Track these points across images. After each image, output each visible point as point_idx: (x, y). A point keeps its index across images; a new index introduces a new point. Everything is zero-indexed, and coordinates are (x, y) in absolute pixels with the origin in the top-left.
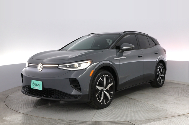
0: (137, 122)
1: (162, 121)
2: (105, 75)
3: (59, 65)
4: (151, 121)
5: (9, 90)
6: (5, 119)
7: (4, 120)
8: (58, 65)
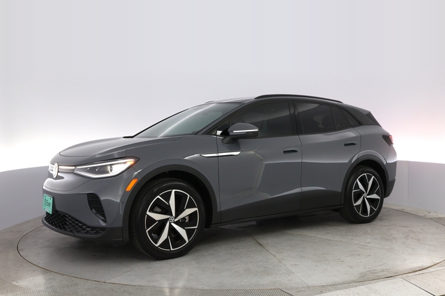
0: (299, 292)
1: (352, 289)
2: (174, 191)
3: (75, 166)
4: (330, 288)
5: (28, 222)
6: (17, 284)
7: (15, 286)
8: (74, 168)
